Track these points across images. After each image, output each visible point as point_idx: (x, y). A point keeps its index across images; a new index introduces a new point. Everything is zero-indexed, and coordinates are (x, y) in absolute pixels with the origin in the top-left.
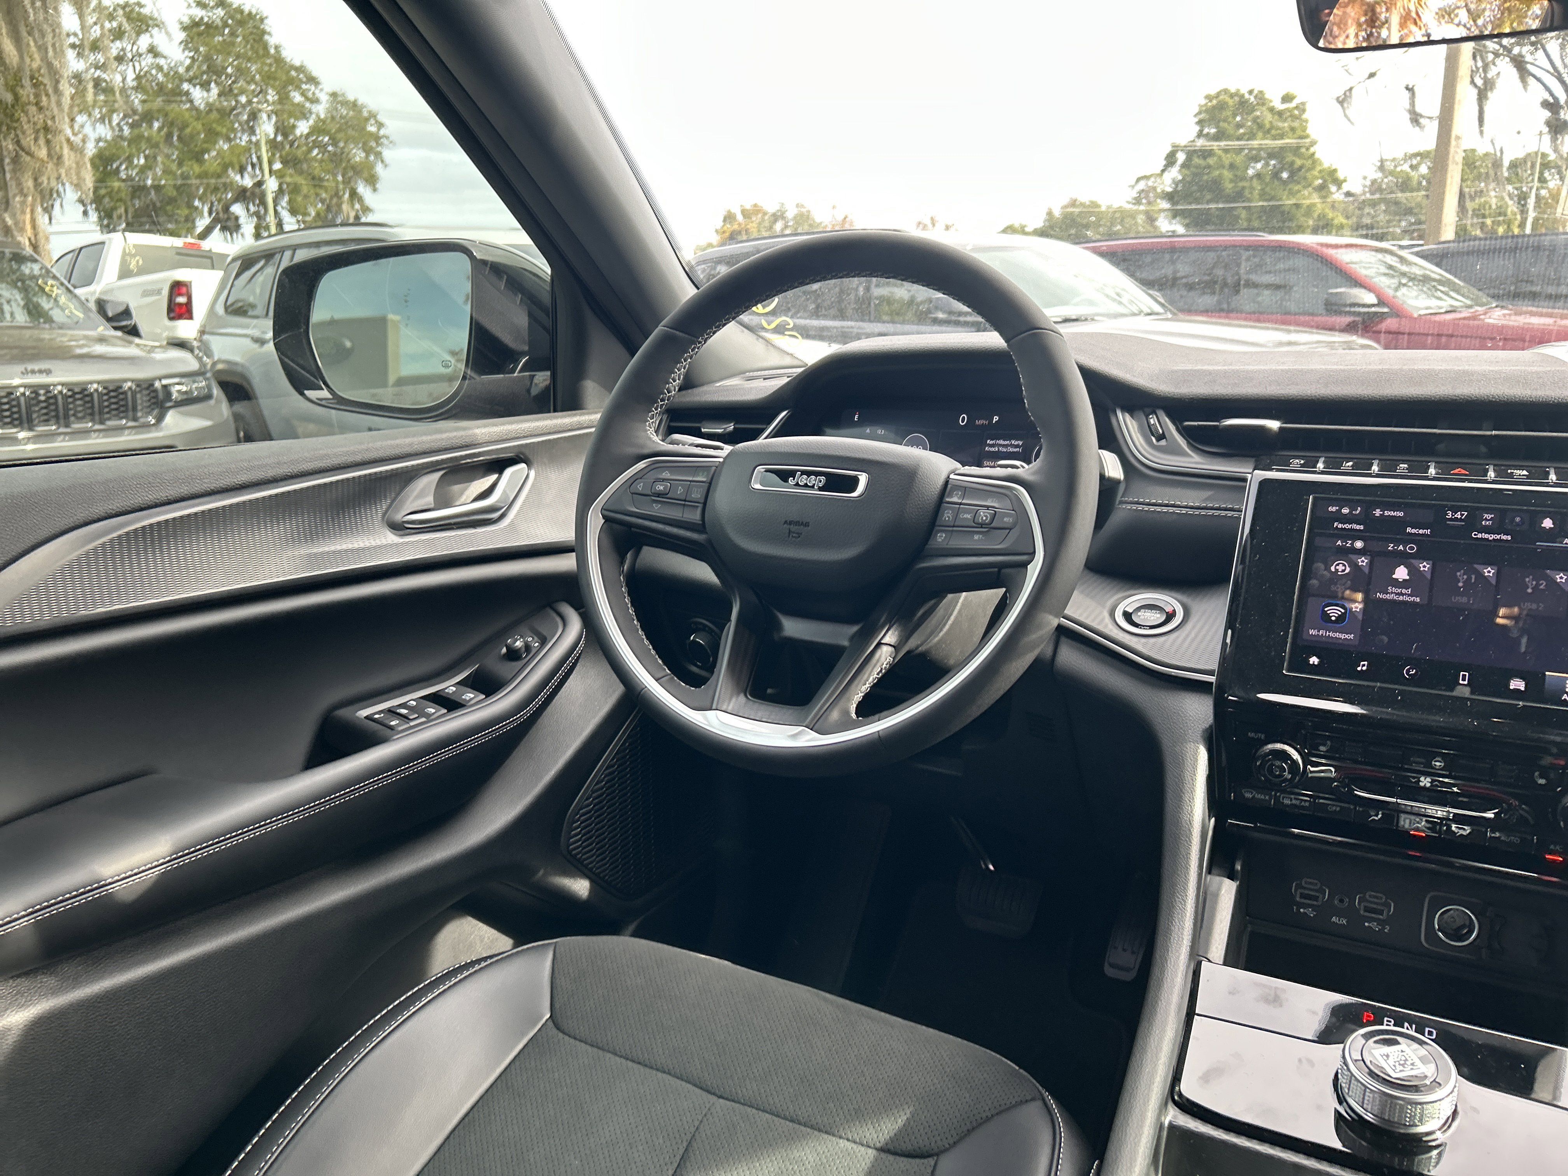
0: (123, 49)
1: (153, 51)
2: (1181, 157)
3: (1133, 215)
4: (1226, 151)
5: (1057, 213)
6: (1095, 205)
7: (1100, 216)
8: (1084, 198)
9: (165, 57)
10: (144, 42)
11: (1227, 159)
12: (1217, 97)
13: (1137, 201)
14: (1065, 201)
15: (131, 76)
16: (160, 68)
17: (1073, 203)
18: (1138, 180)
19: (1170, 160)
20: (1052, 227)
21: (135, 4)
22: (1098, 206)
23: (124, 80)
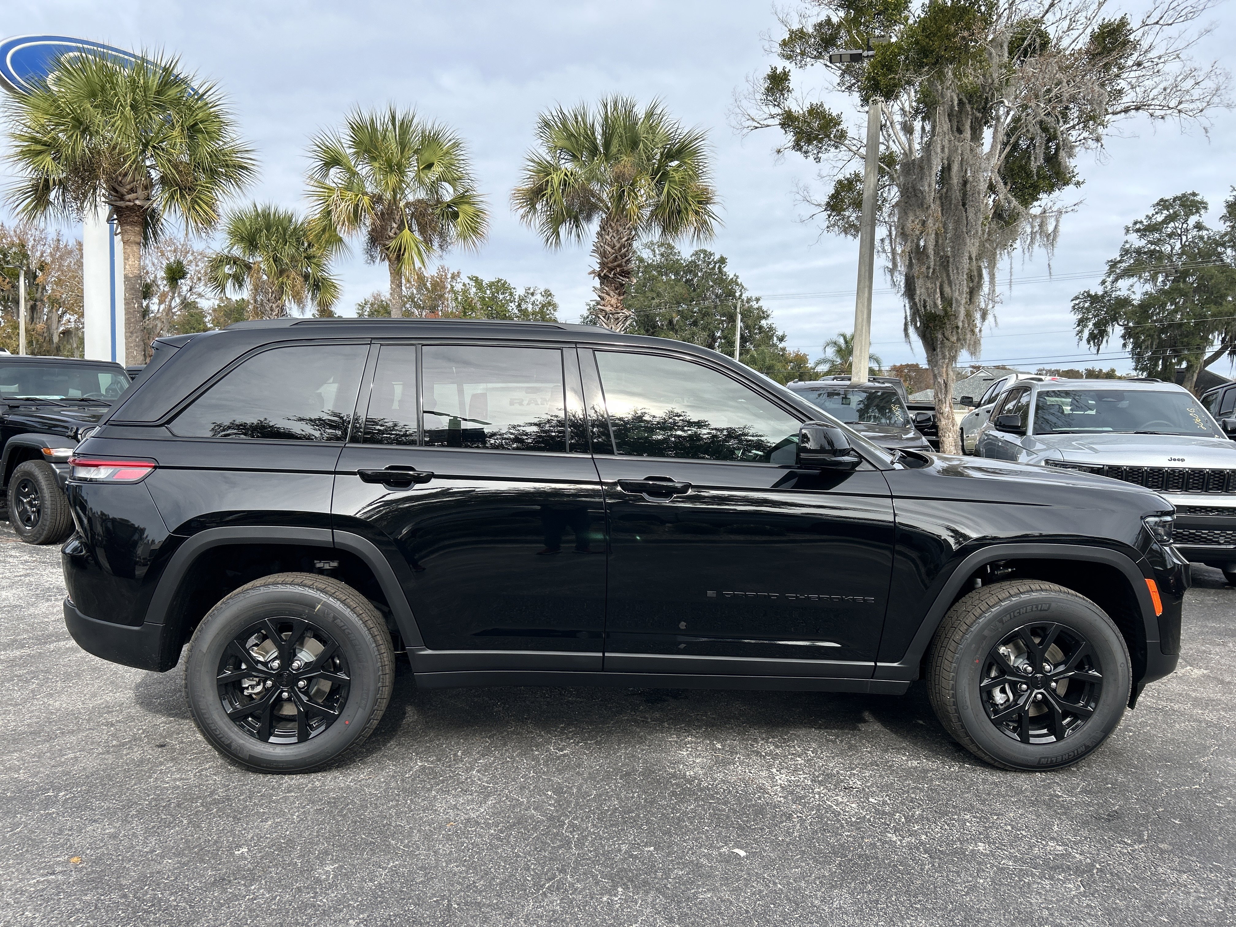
0: (1176, 228)
1: (1199, 226)
9: (1207, 230)
10: (1193, 220)
15: (1178, 246)
16: (1201, 238)
21: (1190, 194)
23: (1172, 249)
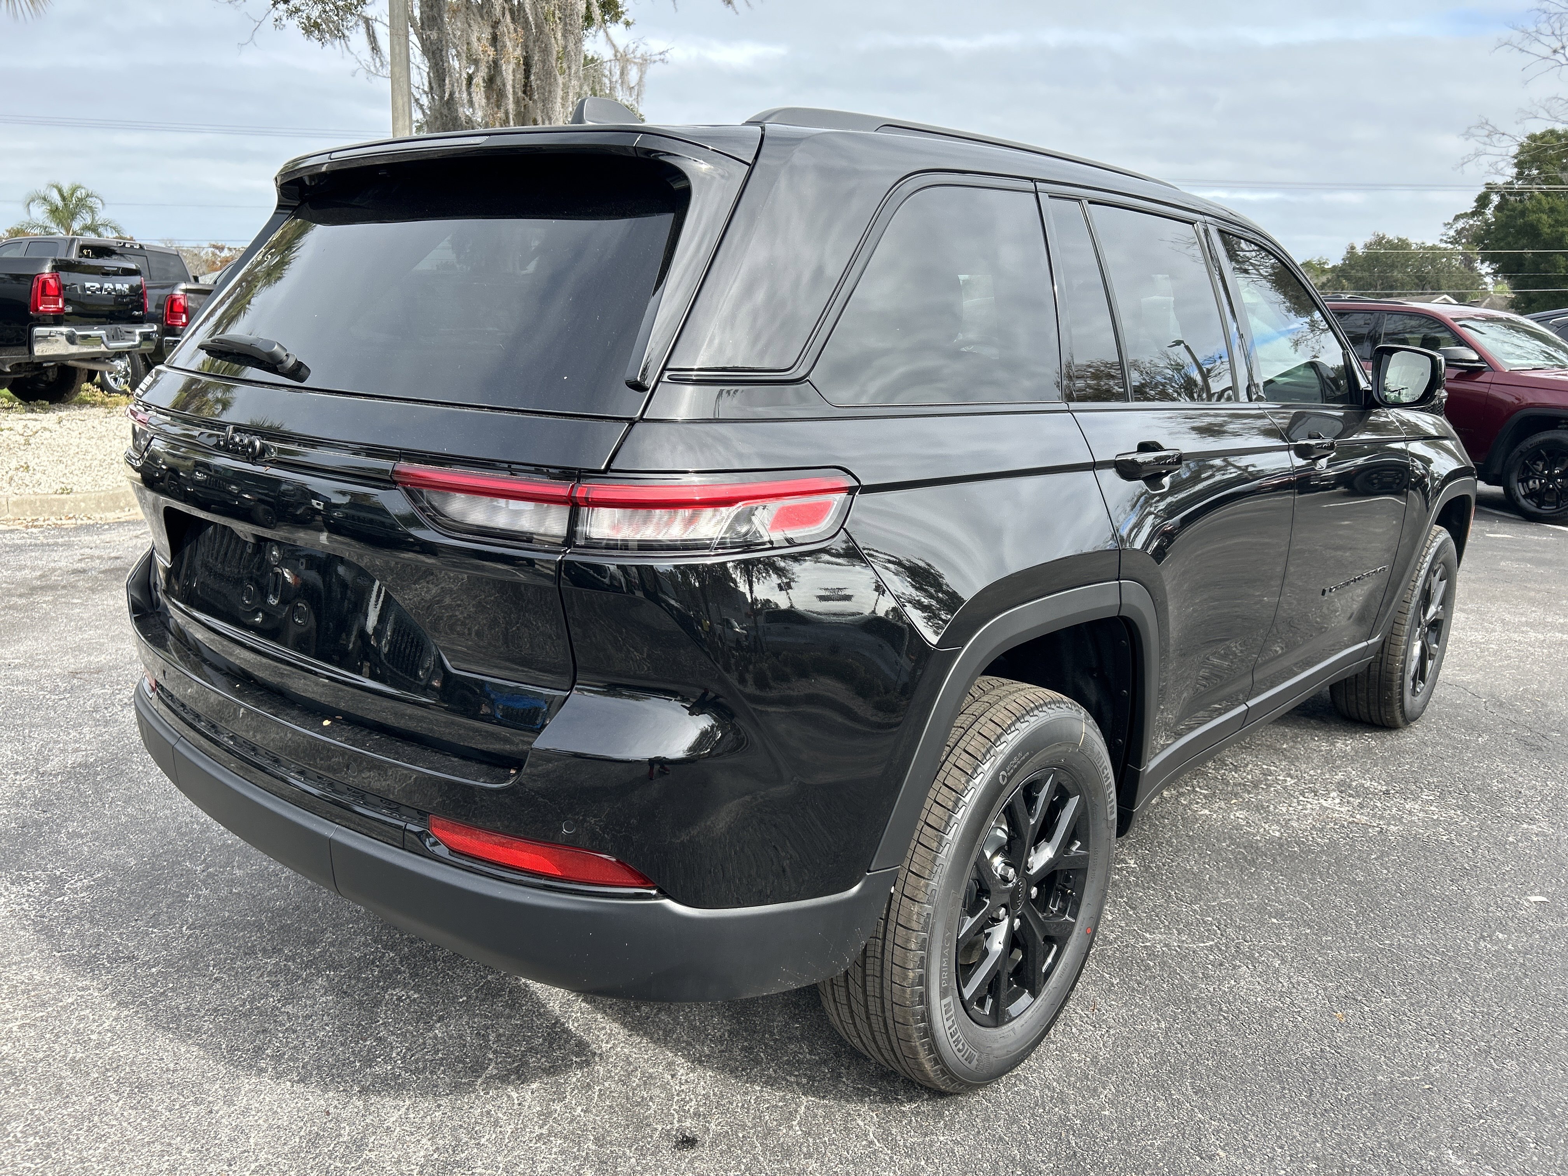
2: (1495, 199)
3: (1450, 256)
4: (1547, 194)
5: (1360, 250)
6: (1403, 244)
7: (1408, 257)
8: (1392, 235)
11: (1545, 203)
12: (1542, 138)
13: (1455, 241)
14: (1369, 239)
17: (1380, 241)
18: (1457, 218)
19: (1483, 201)
20: (1352, 266)
22: (1408, 245)
